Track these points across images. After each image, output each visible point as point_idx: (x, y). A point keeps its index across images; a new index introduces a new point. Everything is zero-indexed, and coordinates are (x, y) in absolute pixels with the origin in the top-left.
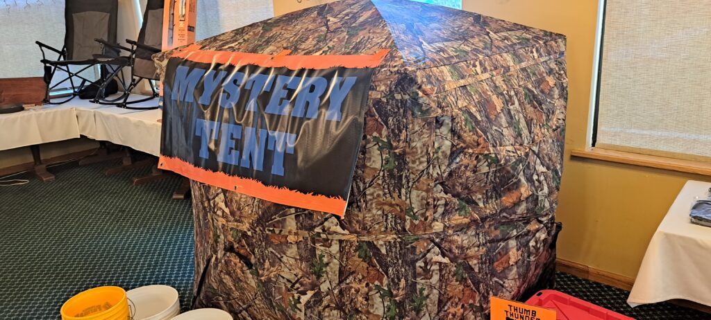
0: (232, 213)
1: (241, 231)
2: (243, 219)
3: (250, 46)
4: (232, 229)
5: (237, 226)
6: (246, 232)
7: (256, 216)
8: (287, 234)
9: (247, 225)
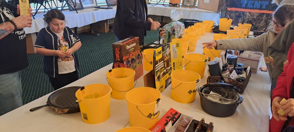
5: (252, 17)
8: (263, 18)
9: (255, 17)
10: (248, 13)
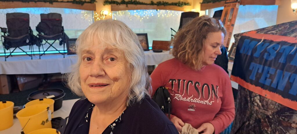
0: (263, 106)
1: (266, 115)
2: (268, 110)
3: (282, 33)
4: (261, 113)
5: (265, 112)
6: (269, 116)
7: (276, 110)
8: (292, 122)
9: (270, 113)
10: (258, 97)
